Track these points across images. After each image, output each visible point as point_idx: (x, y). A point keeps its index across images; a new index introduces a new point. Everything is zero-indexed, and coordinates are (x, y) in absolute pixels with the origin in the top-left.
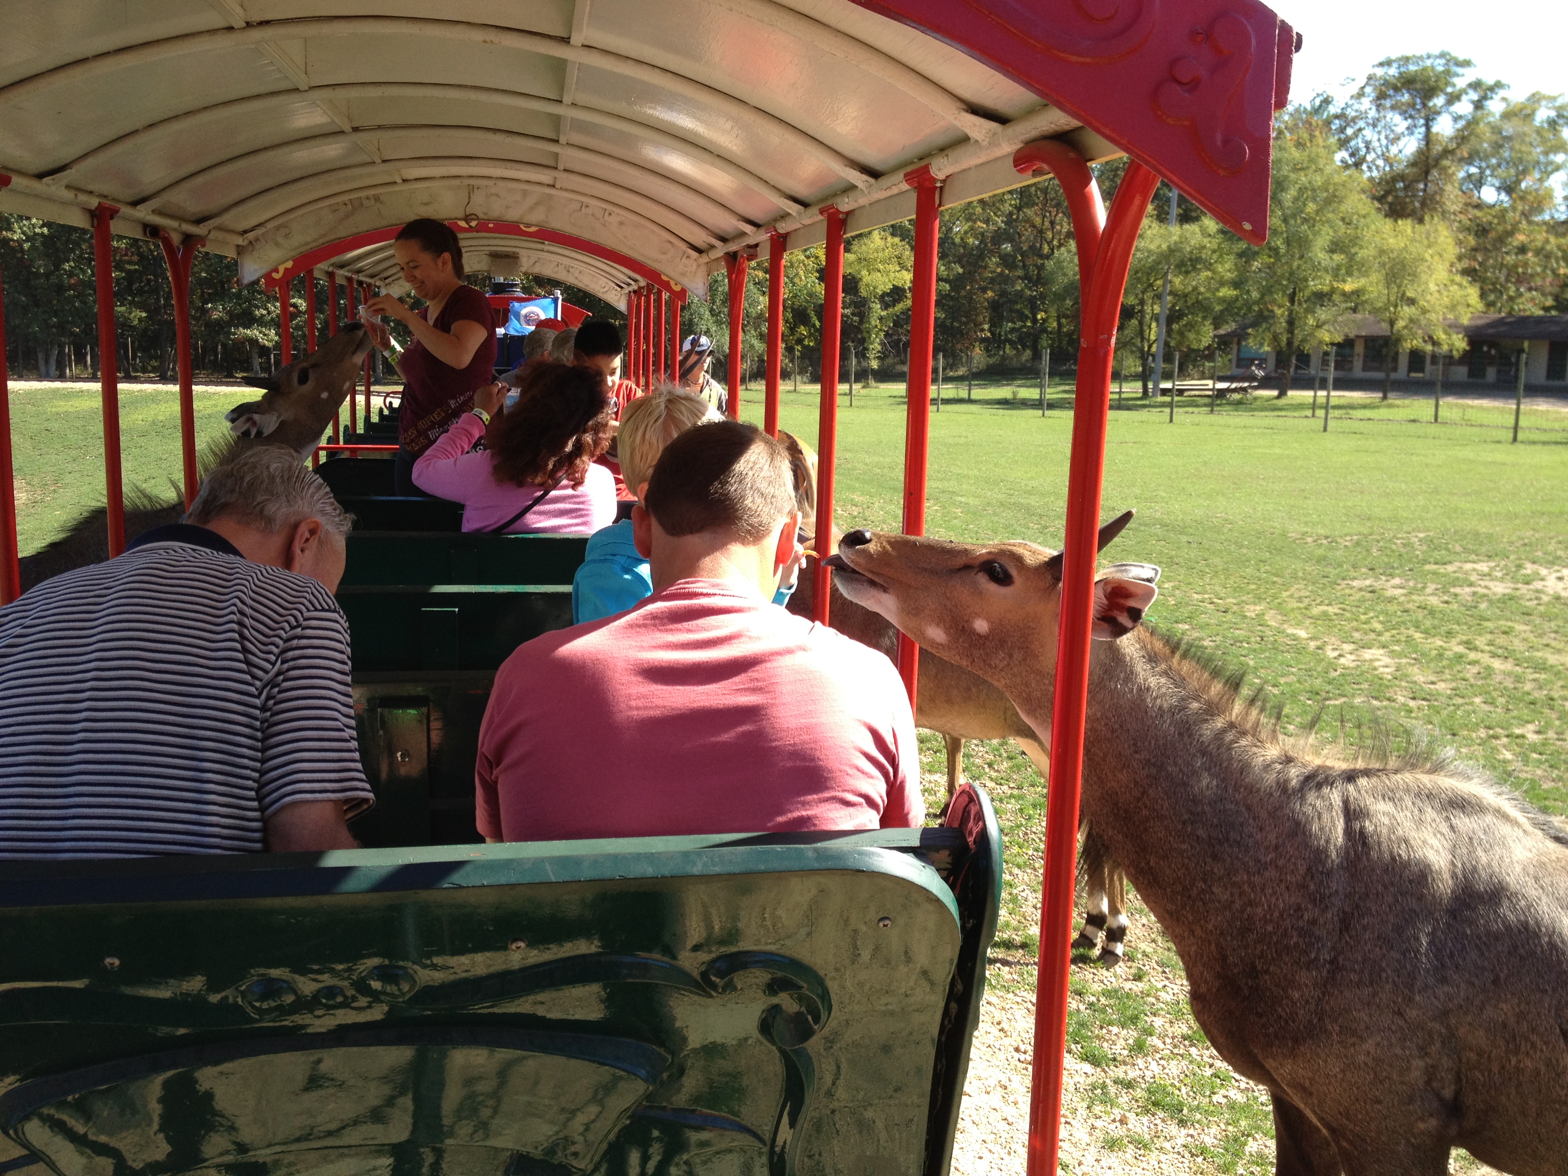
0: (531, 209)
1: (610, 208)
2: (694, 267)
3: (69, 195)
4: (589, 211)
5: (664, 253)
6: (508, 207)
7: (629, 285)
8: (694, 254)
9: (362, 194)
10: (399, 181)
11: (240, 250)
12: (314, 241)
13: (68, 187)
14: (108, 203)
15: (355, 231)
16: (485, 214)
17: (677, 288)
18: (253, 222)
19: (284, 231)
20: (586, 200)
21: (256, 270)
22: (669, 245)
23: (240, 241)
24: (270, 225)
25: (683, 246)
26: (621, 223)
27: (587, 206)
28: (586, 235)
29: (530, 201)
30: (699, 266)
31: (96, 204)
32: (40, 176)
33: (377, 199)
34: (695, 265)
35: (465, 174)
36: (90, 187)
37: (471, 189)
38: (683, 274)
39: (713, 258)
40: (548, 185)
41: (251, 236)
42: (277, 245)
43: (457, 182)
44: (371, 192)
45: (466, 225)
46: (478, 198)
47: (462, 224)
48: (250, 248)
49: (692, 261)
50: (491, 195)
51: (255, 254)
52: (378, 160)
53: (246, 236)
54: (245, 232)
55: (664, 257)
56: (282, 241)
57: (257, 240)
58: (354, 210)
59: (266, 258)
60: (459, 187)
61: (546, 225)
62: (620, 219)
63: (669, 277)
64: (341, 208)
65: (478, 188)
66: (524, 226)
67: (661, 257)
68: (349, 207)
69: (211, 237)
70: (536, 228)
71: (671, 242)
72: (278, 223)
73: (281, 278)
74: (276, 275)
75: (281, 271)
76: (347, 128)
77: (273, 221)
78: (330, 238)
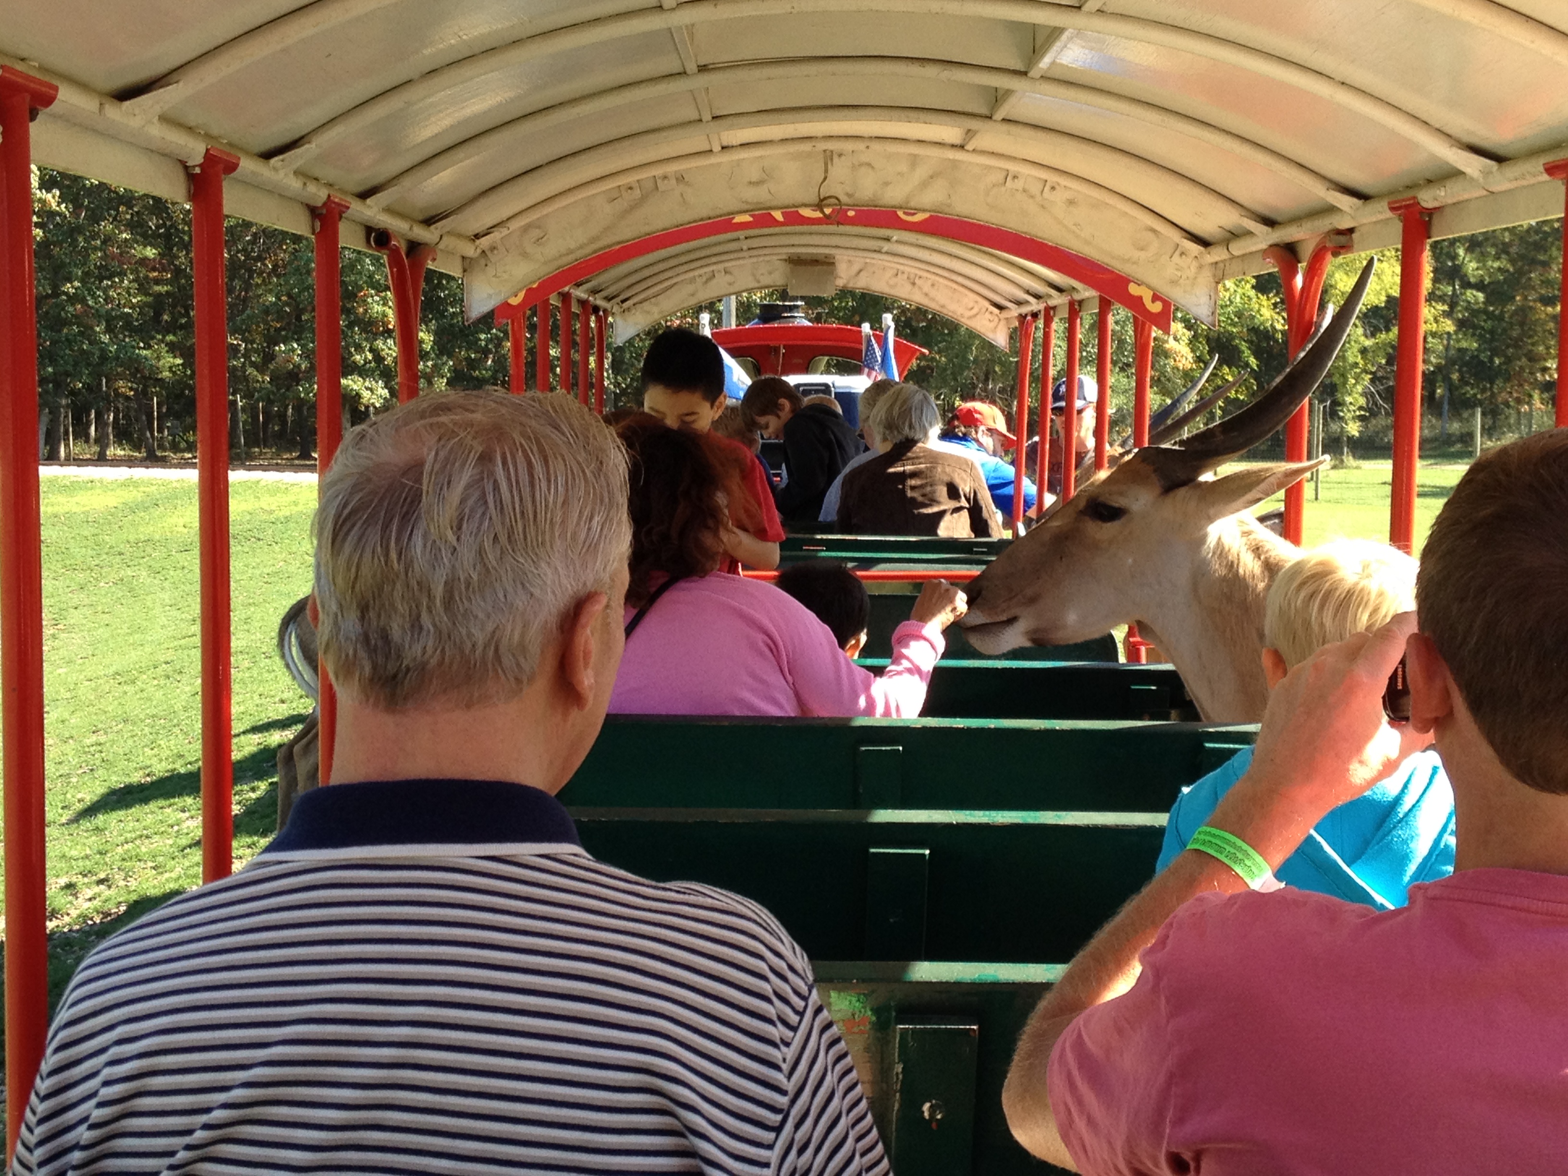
0: (924, 185)
1: (1052, 178)
2: (1193, 269)
4: (1019, 184)
5: (1142, 249)
6: (887, 184)
8: (1194, 248)
9: (658, 171)
10: (717, 148)
11: (468, 265)
12: (581, 247)
15: (647, 229)
16: (849, 195)
17: (1156, 307)
18: (489, 221)
19: (535, 233)
20: (1013, 167)
21: (490, 296)
22: (1151, 235)
23: (470, 250)
24: (515, 225)
25: (1175, 236)
26: (1071, 202)
27: (1015, 177)
28: (1013, 223)
29: (921, 173)
30: (1201, 267)
33: (680, 179)
34: (1195, 264)
35: (820, 134)
37: (829, 157)
38: (1174, 282)
39: (1236, 253)
40: (953, 146)
41: (484, 242)
42: (525, 255)
43: (806, 147)
44: (672, 168)
45: (817, 214)
46: (839, 170)
47: (807, 212)
48: (483, 262)
49: (1189, 260)
50: (861, 165)
51: (491, 270)
52: (707, 117)
53: (478, 242)
54: (477, 236)
55: (1142, 255)
56: (530, 249)
57: (493, 248)
58: (644, 198)
59: (506, 276)
60: (809, 155)
61: (947, 210)
62: (1068, 195)
63: (1149, 287)
64: (624, 193)
65: (840, 155)
66: (905, 213)
67: (1137, 254)
68: (637, 193)
69: (441, 246)
70: (926, 215)
71: (1153, 231)
72: (528, 220)
73: (519, 305)
74: (515, 301)
75: (521, 295)
76: (691, 67)
77: (519, 218)
78: (607, 241)
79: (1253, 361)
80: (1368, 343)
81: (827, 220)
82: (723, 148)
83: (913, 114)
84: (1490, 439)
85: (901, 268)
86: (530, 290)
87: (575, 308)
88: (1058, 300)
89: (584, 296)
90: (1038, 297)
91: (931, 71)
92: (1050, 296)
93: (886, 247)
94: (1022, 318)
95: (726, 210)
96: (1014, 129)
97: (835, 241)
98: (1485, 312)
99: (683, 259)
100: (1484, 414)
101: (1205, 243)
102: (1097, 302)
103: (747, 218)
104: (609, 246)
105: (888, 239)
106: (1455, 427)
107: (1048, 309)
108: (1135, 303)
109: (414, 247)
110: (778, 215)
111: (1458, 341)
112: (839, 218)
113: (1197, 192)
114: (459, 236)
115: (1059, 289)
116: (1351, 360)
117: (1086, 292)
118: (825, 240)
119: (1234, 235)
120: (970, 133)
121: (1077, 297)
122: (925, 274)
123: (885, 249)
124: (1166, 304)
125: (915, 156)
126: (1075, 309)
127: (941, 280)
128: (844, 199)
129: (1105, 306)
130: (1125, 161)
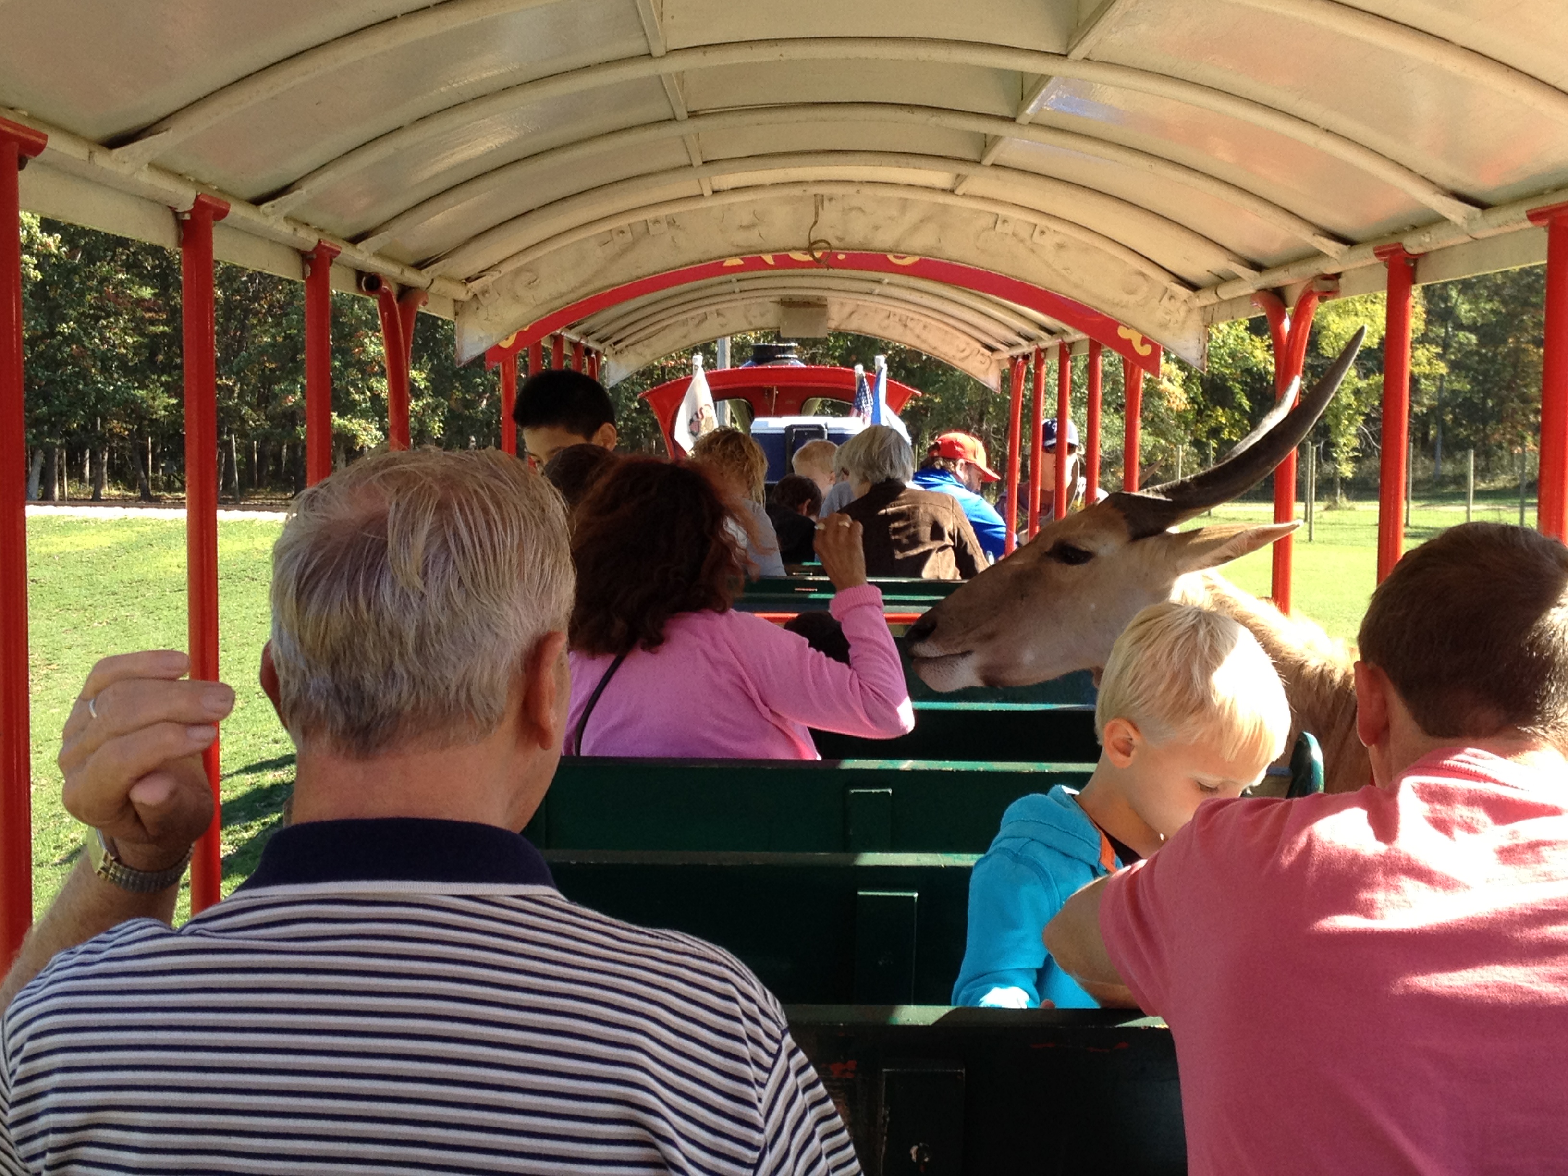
0: (915, 228)
1: (1042, 222)
2: (1183, 313)
4: (1008, 229)
5: (1131, 292)
6: (876, 228)
8: (1183, 292)
9: (650, 215)
10: (708, 192)
11: (459, 308)
12: (572, 291)
15: (639, 272)
16: (840, 239)
17: (1145, 351)
18: (481, 265)
19: (526, 277)
20: (1003, 211)
21: (481, 339)
22: (1140, 279)
23: (462, 294)
24: (507, 269)
25: (1165, 280)
26: (1061, 246)
27: (1005, 221)
28: (1002, 267)
29: (912, 216)
30: (1190, 311)
33: (672, 222)
34: (1183, 309)
35: (810, 179)
37: (820, 201)
38: (1164, 326)
39: (1224, 297)
40: (943, 190)
41: (476, 286)
42: (516, 298)
43: (797, 191)
44: (664, 212)
45: (808, 258)
46: (830, 215)
47: (798, 256)
48: (474, 305)
49: (1178, 304)
50: (852, 209)
51: (482, 314)
52: (697, 162)
53: (469, 285)
54: (469, 280)
55: (1132, 299)
56: (521, 291)
57: (484, 292)
58: (634, 243)
59: (497, 319)
60: (800, 199)
61: (937, 253)
62: (1058, 239)
63: (1138, 330)
64: (615, 237)
65: (830, 200)
66: (895, 257)
67: (1125, 298)
68: (629, 237)
69: (433, 289)
70: (917, 259)
71: (1143, 275)
72: (519, 264)
73: (510, 348)
74: (506, 344)
75: (512, 338)
76: (681, 113)
77: (510, 262)
78: (598, 284)
79: (1246, 404)
80: (1362, 384)
81: (817, 263)
82: (715, 192)
83: (903, 160)
84: (1483, 480)
85: (892, 309)
86: (521, 334)
87: (567, 350)
88: (1048, 342)
89: (575, 338)
90: (1029, 339)
91: (920, 117)
92: (1041, 339)
93: (878, 289)
94: (1013, 360)
95: (715, 254)
96: (1001, 173)
97: (825, 283)
98: (1478, 353)
99: (676, 301)
100: (1476, 456)
101: (1193, 286)
102: (1086, 346)
103: (737, 261)
104: (600, 290)
105: (879, 282)
106: (1448, 468)
107: (1039, 351)
108: (1125, 346)
109: (406, 291)
110: (769, 259)
111: (1451, 382)
112: (830, 261)
113: (1185, 236)
114: (451, 279)
115: (1050, 332)
116: (1344, 401)
117: (1076, 336)
118: (816, 282)
119: (1222, 279)
120: (959, 178)
121: (1068, 339)
122: (916, 316)
123: (877, 291)
124: (1156, 348)
125: (906, 200)
126: (1065, 352)
127: (933, 322)
128: (834, 243)
129: (1094, 350)
130: (1115, 205)
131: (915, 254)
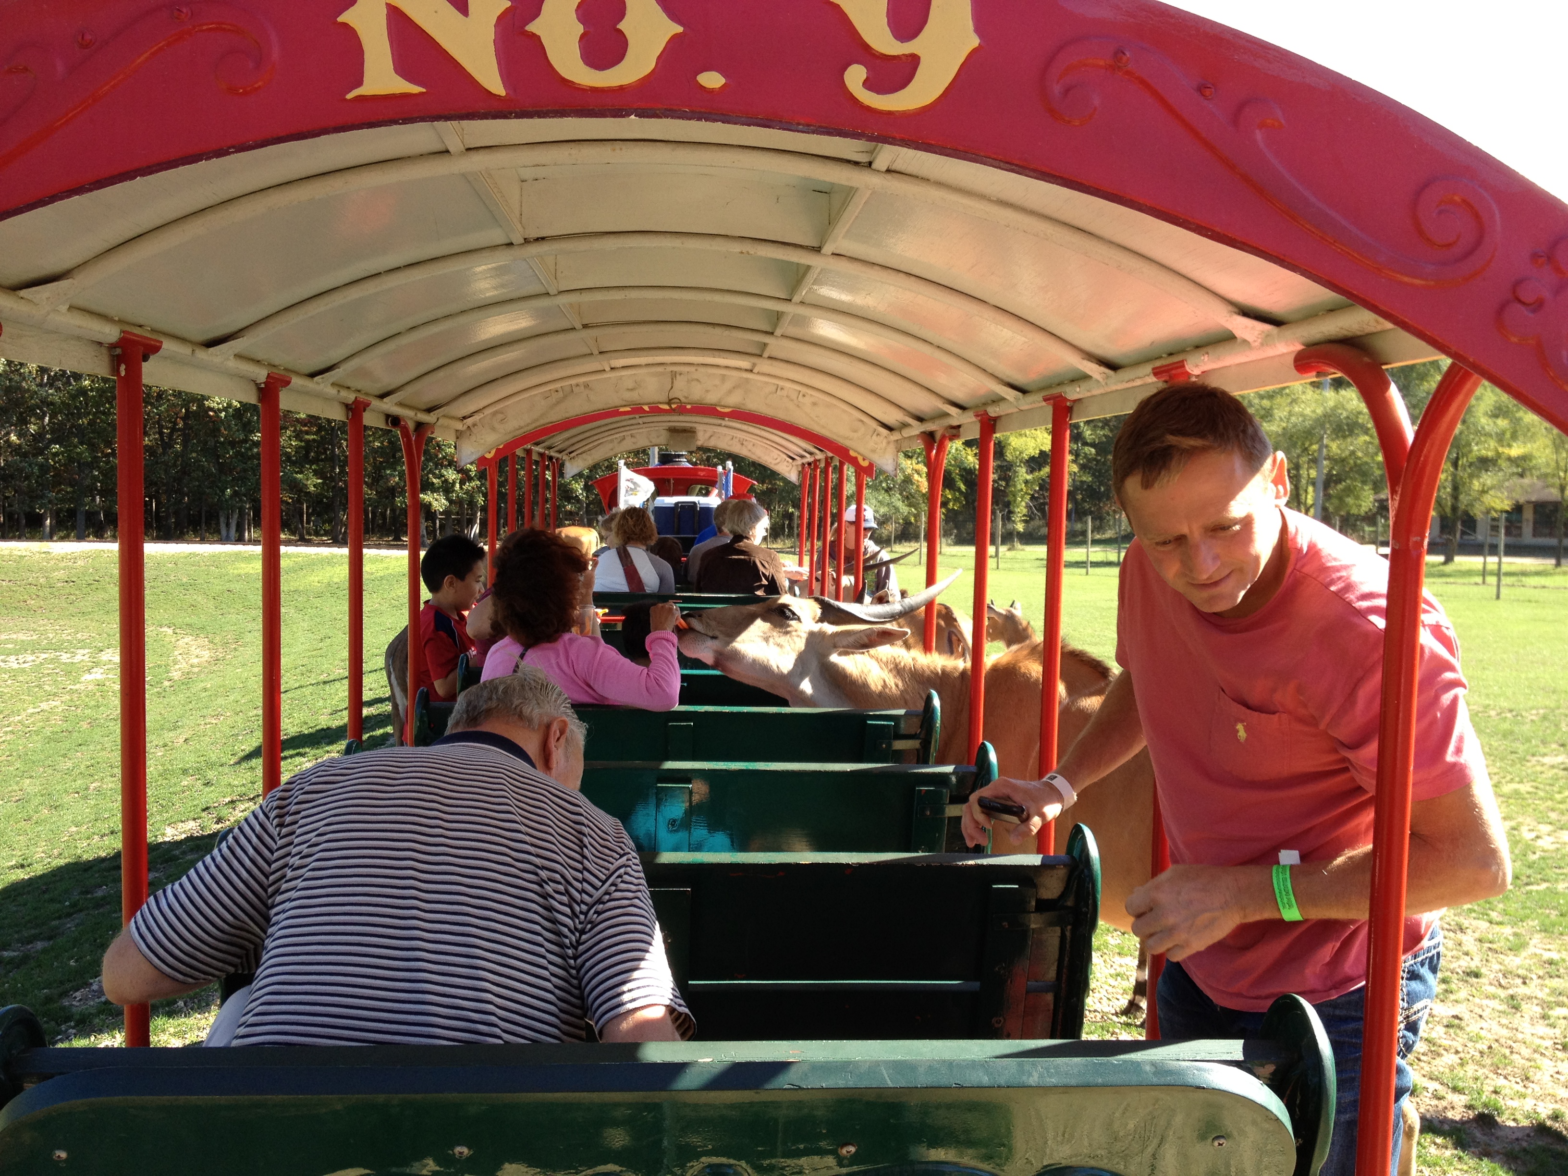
0: (730, 392)
1: (804, 390)
2: (884, 444)
3: (333, 391)
4: (784, 393)
5: (855, 431)
6: (707, 391)
7: (802, 457)
8: (883, 431)
9: (573, 382)
10: (608, 369)
11: (459, 435)
12: (528, 425)
13: (333, 384)
14: (362, 397)
15: (567, 415)
16: (686, 398)
17: (865, 464)
18: (472, 409)
19: (500, 416)
20: (781, 383)
21: (473, 453)
22: (860, 423)
23: (460, 426)
24: (488, 412)
25: (874, 424)
26: (814, 404)
27: (782, 389)
28: (781, 415)
29: (728, 385)
30: (889, 443)
31: (353, 399)
32: (312, 375)
33: (587, 386)
34: (885, 441)
35: (669, 363)
36: (349, 384)
37: (674, 375)
38: (874, 451)
39: (905, 435)
40: (746, 370)
41: (469, 421)
42: (493, 429)
43: (660, 369)
44: (583, 380)
45: (669, 408)
46: (680, 383)
47: (661, 406)
48: (468, 433)
49: (881, 438)
50: (693, 380)
51: (473, 438)
52: (595, 352)
53: (465, 421)
54: (464, 418)
55: (855, 435)
56: (497, 426)
57: (474, 425)
58: (565, 397)
59: (482, 441)
60: (663, 374)
61: (743, 407)
62: (813, 400)
63: (861, 453)
64: (554, 394)
65: (680, 374)
66: (721, 408)
67: (852, 435)
68: (561, 394)
69: (440, 424)
70: (732, 409)
71: (862, 421)
72: (495, 409)
73: (493, 457)
74: (489, 456)
75: (493, 452)
77: (490, 407)
78: (542, 422)
79: (963, 487)
81: (676, 410)
82: (612, 369)
83: (718, 353)
86: (498, 450)
89: (540, 450)
90: (810, 453)
94: (804, 465)
95: (613, 405)
96: (775, 363)
98: (1095, 459)
101: (890, 429)
103: (628, 409)
104: (544, 425)
107: (816, 461)
108: (855, 462)
109: (420, 425)
110: (646, 408)
112: (683, 409)
114: (451, 418)
116: (1019, 487)
119: (905, 425)
120: (754, 365)
123: (723, 424)
124: (872, 464)
125: (723, 376)
128: (683, 400)
131: (729, 407)
